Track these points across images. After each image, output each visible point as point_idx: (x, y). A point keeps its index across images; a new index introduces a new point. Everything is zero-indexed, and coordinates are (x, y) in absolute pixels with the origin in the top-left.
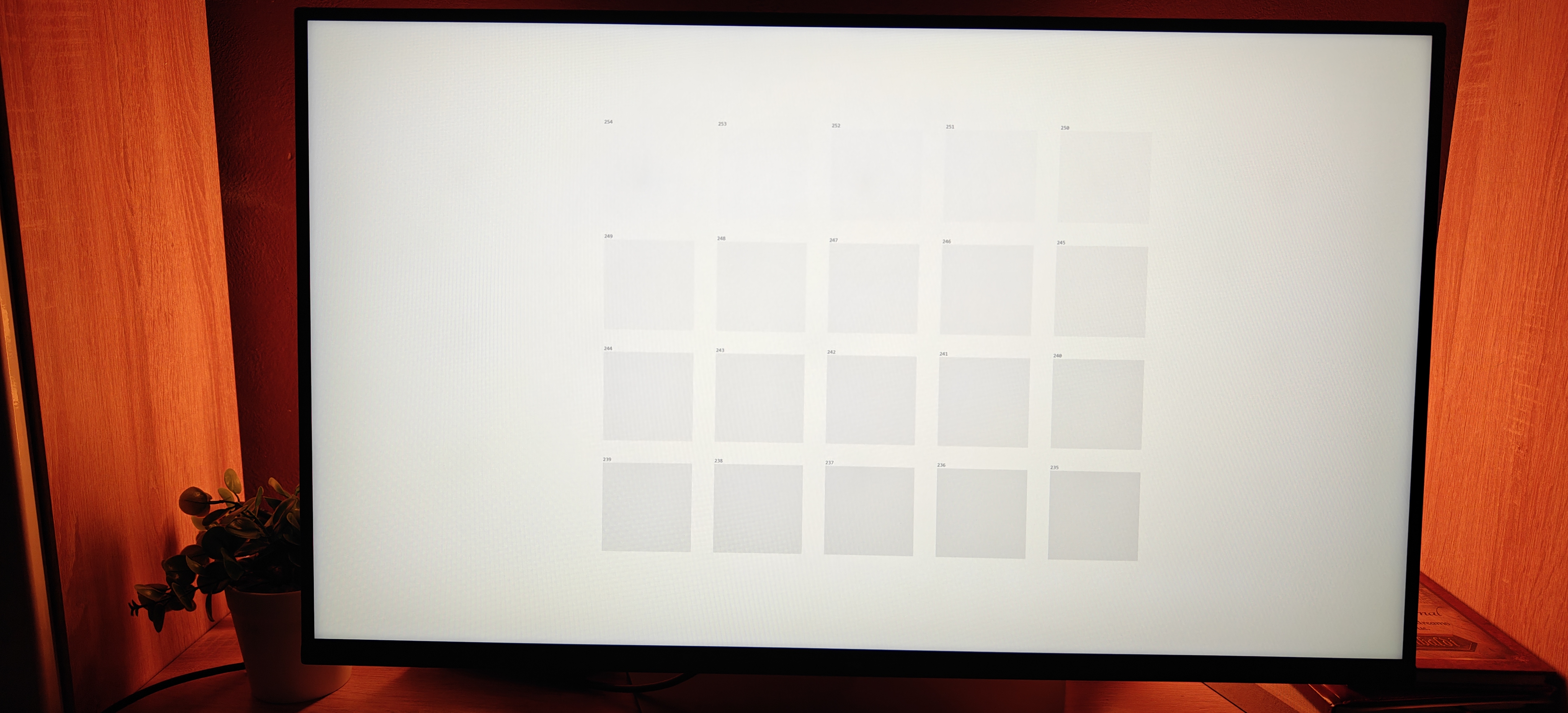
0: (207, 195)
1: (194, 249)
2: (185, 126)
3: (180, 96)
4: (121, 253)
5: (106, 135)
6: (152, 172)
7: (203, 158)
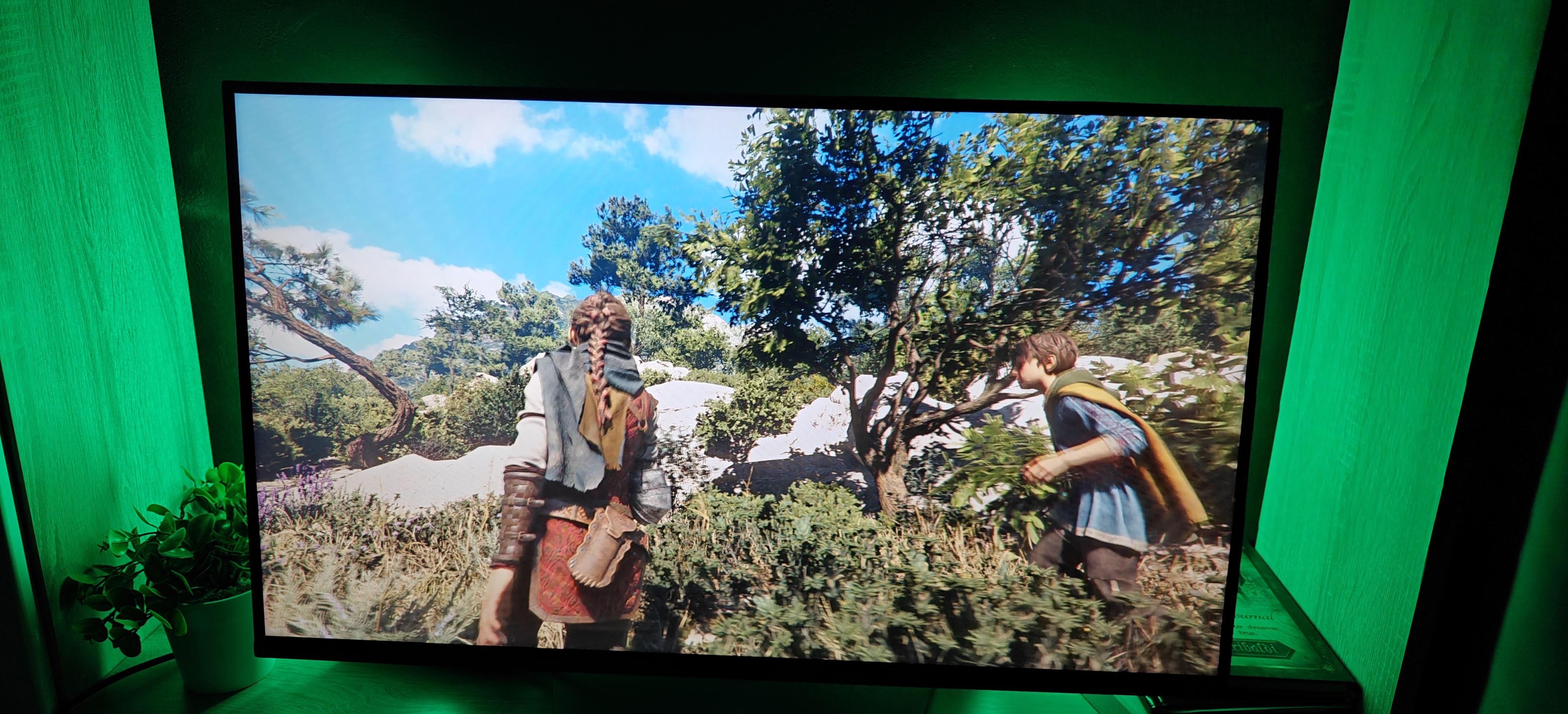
0: (164, 214)
1: (153, 266)
2: (139, 155)
3: (132, 128)
4: (83, 285)
5: (62, 181)
6: (109, 204)
7: (158, 181)
